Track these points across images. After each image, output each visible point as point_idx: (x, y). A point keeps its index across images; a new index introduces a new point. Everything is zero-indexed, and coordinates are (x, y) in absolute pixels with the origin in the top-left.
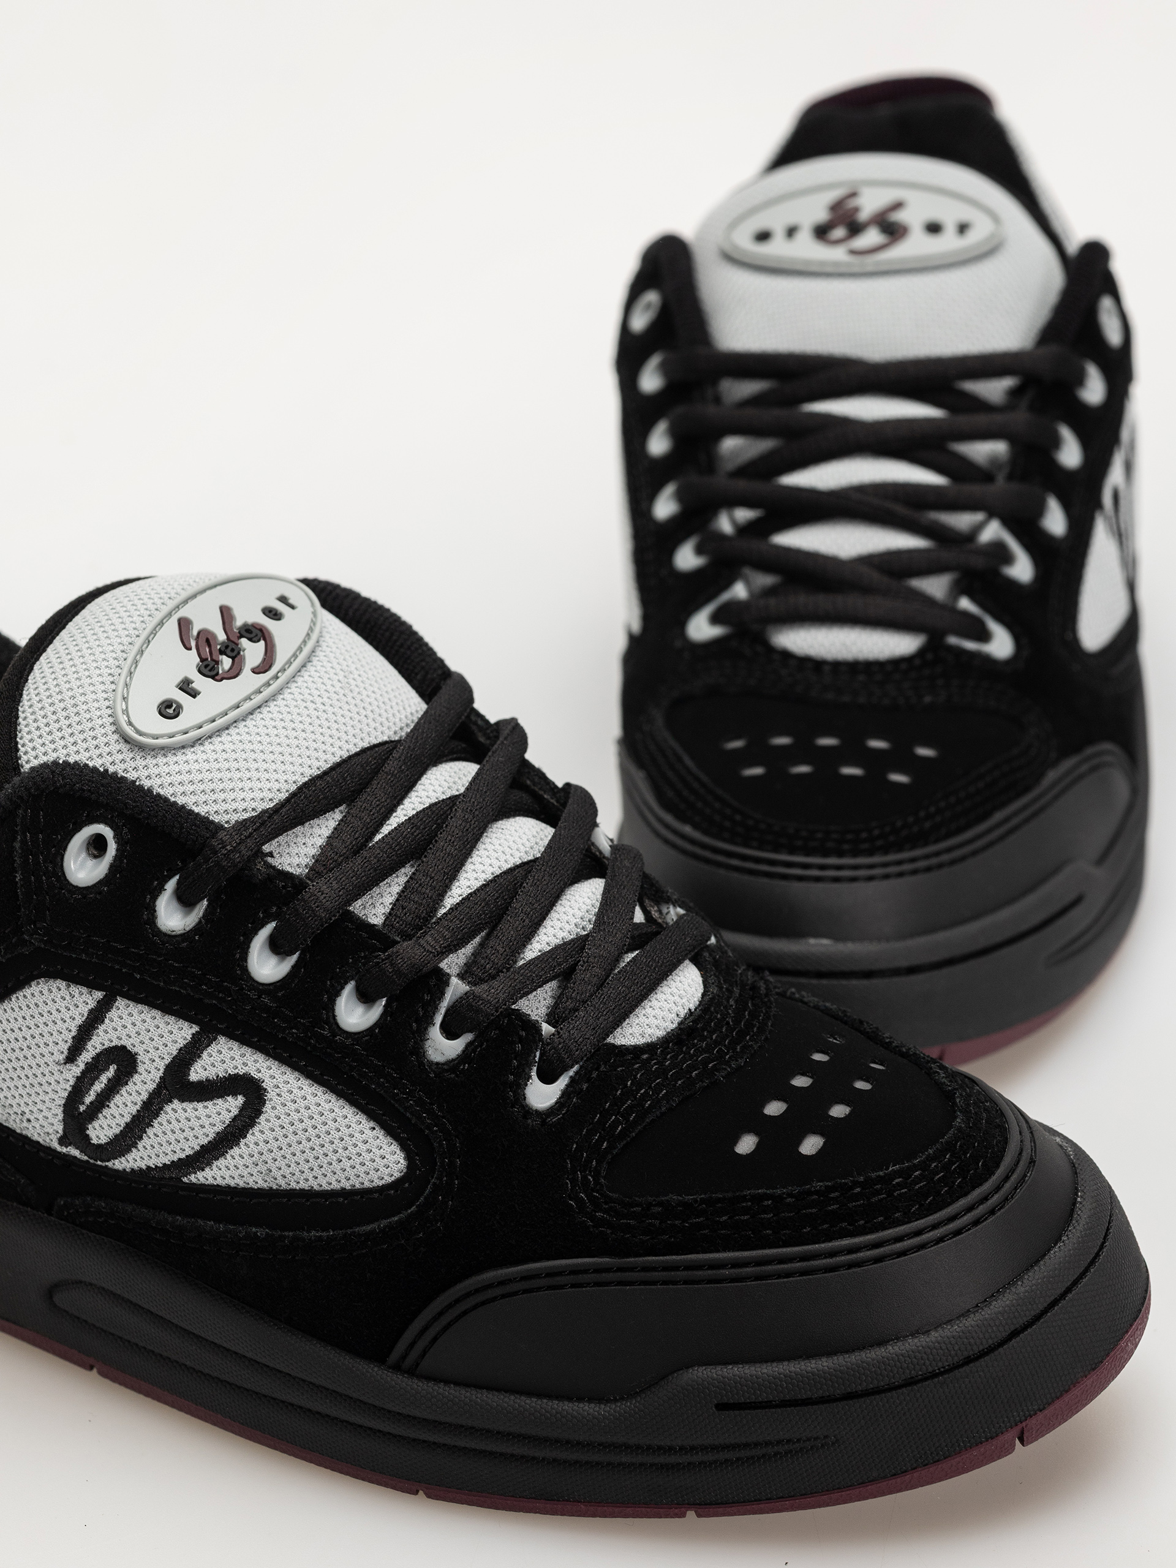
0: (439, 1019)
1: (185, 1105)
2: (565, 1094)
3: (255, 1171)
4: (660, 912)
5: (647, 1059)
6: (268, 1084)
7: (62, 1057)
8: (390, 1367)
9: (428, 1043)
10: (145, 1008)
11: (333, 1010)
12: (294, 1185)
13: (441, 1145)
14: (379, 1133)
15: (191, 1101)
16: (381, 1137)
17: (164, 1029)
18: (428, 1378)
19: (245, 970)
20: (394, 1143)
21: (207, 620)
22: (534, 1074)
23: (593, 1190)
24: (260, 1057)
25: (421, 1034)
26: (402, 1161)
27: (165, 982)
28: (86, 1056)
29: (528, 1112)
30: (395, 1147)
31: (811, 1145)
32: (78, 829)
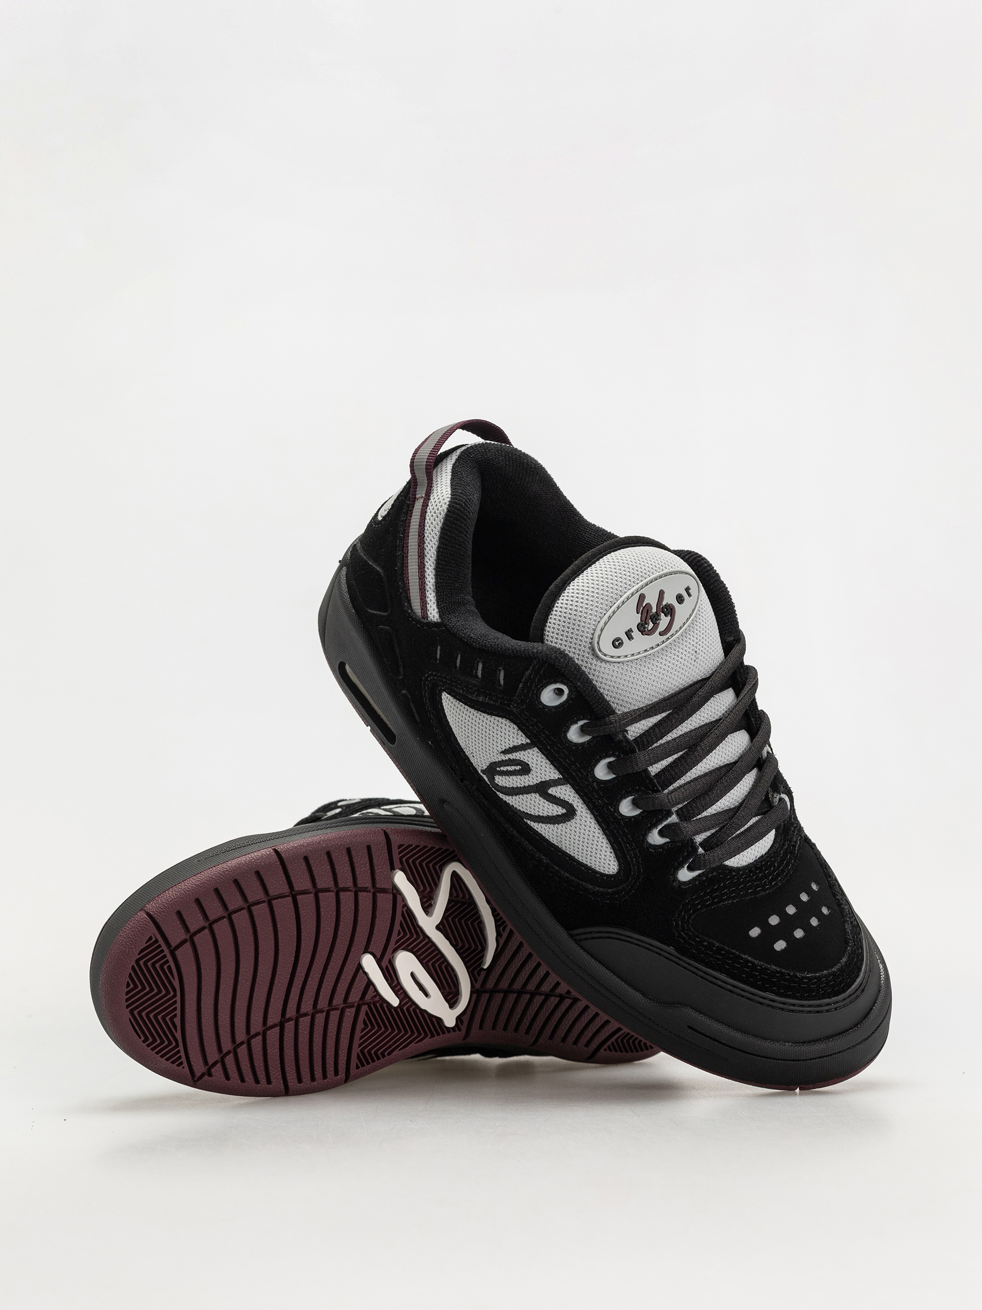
0: (660, 827)
1: (541, 798)
2: (694, 879)
3: (555, 838)
5: (734, 875)
6: (578, 813)
7: (500, 750)
8: (569, 934)
9: (650, 834)
10: (544, 757)
11: (620, 803)
12: (568, 851)
13: (635, 874)
14: (613, 855)
15: (544, 799)
16: (612, 857)
17: (548, 769)
18: (582, 948)
19: (593, 770)
20: (616, 861)
21: (652, 599)
22: (686, 867)
23: (685, 922)
24: (581, 801)
25: (650, 829)
26: (616, 870)
27: (558, 756)
28: (511, 756)
29: (675, 879)
30: (616, 864)
31: (780, 945)
32: (555, 682)
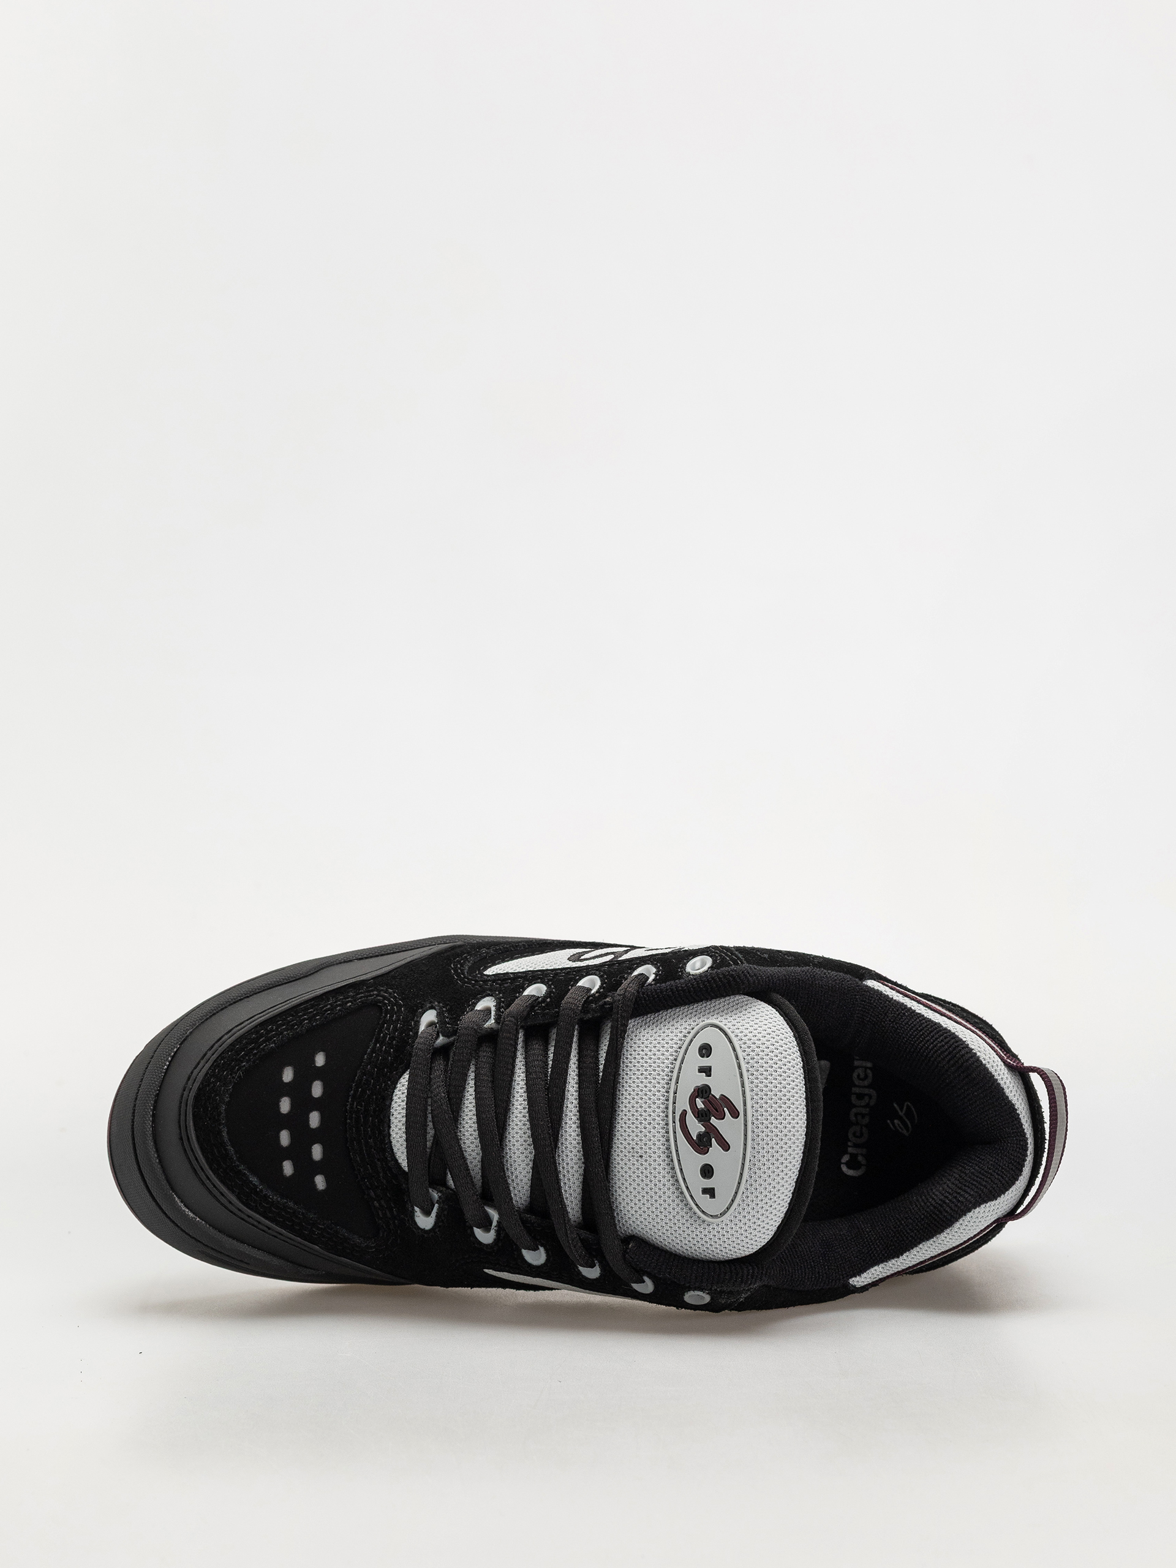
0: (493, 1013)
2: (418, 1025)
4: (441, 1192)
29: (432, 1004)
31: (288, 1075)
